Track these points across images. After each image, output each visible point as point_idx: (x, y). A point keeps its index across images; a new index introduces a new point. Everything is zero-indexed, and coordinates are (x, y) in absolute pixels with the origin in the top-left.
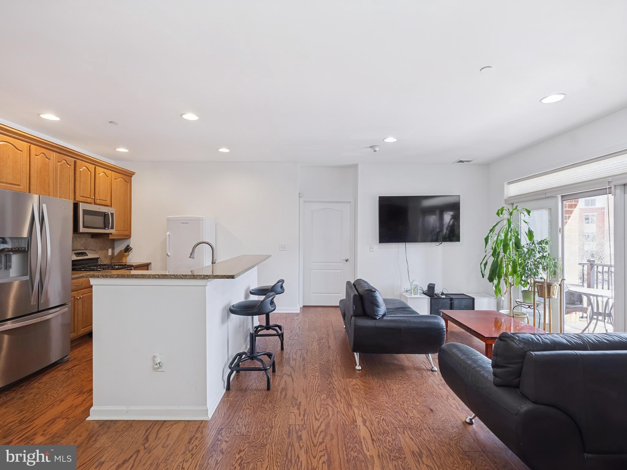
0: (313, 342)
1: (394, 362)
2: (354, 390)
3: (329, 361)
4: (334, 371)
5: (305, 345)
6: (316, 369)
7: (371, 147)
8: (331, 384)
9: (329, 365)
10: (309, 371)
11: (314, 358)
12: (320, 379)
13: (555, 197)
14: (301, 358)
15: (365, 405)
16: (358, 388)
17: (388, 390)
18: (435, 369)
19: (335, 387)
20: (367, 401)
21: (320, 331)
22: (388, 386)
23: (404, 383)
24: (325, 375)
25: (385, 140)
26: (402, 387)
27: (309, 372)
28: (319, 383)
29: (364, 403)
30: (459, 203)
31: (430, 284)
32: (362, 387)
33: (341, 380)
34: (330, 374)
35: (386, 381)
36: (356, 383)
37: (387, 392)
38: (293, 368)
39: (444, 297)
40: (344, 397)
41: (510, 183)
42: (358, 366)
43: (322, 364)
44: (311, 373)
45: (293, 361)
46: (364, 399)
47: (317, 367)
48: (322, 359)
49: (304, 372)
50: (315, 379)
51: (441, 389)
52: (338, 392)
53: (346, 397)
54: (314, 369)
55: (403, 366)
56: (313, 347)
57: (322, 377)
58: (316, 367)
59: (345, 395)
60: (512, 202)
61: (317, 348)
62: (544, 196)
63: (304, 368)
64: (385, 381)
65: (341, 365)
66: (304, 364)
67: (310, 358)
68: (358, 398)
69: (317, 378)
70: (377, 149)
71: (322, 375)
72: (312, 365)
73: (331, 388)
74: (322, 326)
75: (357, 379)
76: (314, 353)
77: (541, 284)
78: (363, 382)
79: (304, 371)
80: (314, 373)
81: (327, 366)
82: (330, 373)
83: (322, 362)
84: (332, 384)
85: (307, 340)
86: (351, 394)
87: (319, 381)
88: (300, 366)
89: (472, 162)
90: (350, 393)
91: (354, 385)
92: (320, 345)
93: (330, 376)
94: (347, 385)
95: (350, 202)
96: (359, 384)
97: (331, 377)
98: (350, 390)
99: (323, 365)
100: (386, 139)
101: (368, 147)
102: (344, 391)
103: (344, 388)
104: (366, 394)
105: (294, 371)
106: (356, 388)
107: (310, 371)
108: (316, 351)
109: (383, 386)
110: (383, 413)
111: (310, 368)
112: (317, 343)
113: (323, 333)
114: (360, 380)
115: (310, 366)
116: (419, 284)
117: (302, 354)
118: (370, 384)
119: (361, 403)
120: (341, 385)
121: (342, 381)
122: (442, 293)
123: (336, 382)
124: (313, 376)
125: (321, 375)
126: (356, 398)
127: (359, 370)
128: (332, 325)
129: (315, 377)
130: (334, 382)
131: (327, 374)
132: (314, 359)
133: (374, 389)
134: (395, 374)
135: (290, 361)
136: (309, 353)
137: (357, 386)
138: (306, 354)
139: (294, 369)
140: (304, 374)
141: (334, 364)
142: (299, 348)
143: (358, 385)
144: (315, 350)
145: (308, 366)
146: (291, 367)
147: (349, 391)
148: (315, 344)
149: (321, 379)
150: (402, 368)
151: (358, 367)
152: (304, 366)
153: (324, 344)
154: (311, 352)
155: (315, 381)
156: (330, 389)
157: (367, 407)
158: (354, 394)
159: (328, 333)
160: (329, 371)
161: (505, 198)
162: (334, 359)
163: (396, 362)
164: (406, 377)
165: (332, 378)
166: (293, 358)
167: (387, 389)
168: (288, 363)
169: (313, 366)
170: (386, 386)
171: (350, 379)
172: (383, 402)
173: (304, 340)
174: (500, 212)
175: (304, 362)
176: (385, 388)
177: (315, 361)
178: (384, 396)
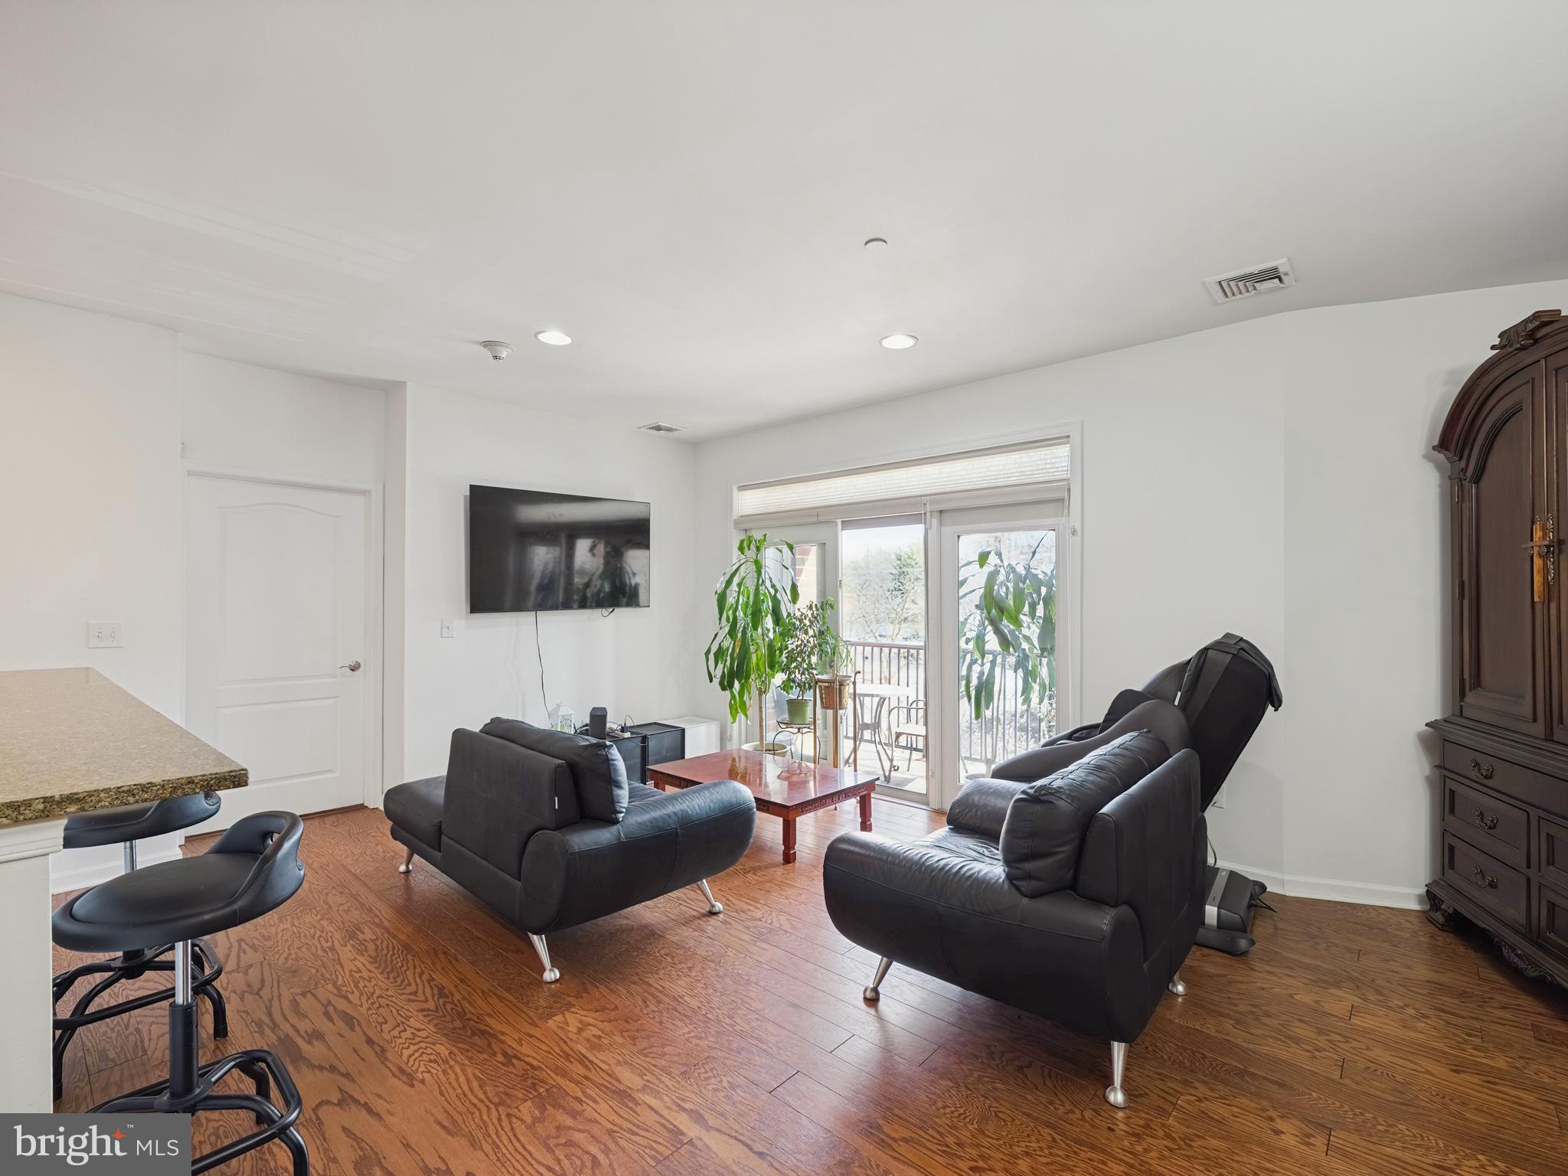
0: (332, 949)
1: (621, 925)
2: (595, 1045)
3: (446, 991)
4: (489, 1015)
5: (314, 971)
6: (423, 1034)
7: (487, 344)
8: (514, 1061)
9: (453, 1003)
10: (406, 1053)
11: (382, 1001)
12: (466, 1062)
13: (833, 523)
14: (336, 1019)
15: (661, 1073)
16: (600, 1033)
17: (674, 1004)
18: (720, 909)
19: (535, 1063)
20: (654, 1058)
21: (326, 907)
22: (660, 992)
23: (690, 969)
24: (471, 1040)
25: (540, 337)
26: (691, 980)
27: (410, 1056)
28: (474, 1074)
29: (652, 1068)
30: (648, 521)
31: (594, 709)
32: (607, 1026)
33: (532, 1033)
34: (483, 1032)
35: (646, 980)
36: (581, 1022)
37: (675, 1009)
38: (333, 1069)
39: (627, 735)
40: (586, 1078)
41: (742, 488)
42: (551, 970)
43: (429, 1010)
44: (417, 1054)
45: (309, 1042)
46: (642, 1058)
47: (423, 1027)
48: (415, 993)
49: (390, 1065)
50: (450, 1071)
51: (767, 950)
52: (556, 1074)
53: (590, 1076)
54: (417, 1039)
55: (646, 926)
56: (349, 966)
57: (468, 1051)
58: (419, 1030)
59: (582, 1071)
60: (746, 526)
61: (367, 964)
62: (815, 520)
63: (378, 1049)
64: (643, 980)
65: (492, 988)
66: (364, 1033)
67: (369, 1009)
68: (626, 1063)
69: (452, 1063)
70: (504, 355)
71: (462, 1046)
72: (398, 1029)
73: (526, 1070)
74: (319, 888)
75: (573, 1010)
76: (367, 984)
77: (827, 684)
78: (597, 1011)
79: (387, 1059)
80: (429, 1051)
81: (452, 1009)
82: (482, 1027)
83: (425, 1006)
84: (516, 1057)
85: (304, 949)
86: (597, 1061)
87: (469, 1071)
88: (355, 1051)
89: (677, 432)
90: (592, 1058)
91: (580, 1030)
92: (366, 951)
93: (488, 1035)
94: (561, 1038)
95: (364, 493)
96: (590, 1020)
97: (494, 1036)
98: (584, 1052)
99: (437, 1011)
100: (542, 332)
101: (477, 343)
102: (571, 1062)
103: (562, 1051)
104: (633, 1038)
105: (347, 1076)
106: (594, 1036)
107: (411, 1051)
108: (371, 975)
109: (650, 998)
110: (714, 1068)
111: (399, 1041)
112: (349, 947)
113: (345, 907)
114: (584, 1010)
115: (395, 1033)
116: (573, 712)
117: (325, 1007)
118: (616, 1006)
119: (646, 1072)
120: (544, 1047)
121: (538, 1035)
122: (622, 727)
123: (522, 1045)
124: (435, 1062)
125: (459, 1045)
126: (619, 1063)
127: (556, 981)
128: (356, 876)
129: (446, 1062)
130: (518, 1051)
131: (474, 1034)
132: (388, 1005)
133: (638, 1016)
134: (648, 953)
135: (299, 1050)
136: (353, 993)
137: (591, 1028)
138: (344, 1001)
139: (343, 1070)
140: (395, 1069)
141: (469, 993)
142: (299, 991)
143: (592, 1025)
144: (365, 974)
145: (386, 1036)
146: (321, 1068)
147: (580, 1053)
148: (346, 952)
149: (470, 1059)
150: (651, 934)
151: (551, 975)
152: (370, 1042)
153: (378, 943)
154: (356, 986)
155: (456, 1075)
156: (525, 1077)
157: (669, 1074)
158: (602, 1056)
159: (362, 904)
160: (471, 1022)
161: (735, 517)
162: (456, 980)
163: (625, 922)
164: (678, 951)
165: (503, 1042)
166: (302, 1033)
167: (667, 1000)
168: (298, 1058)
169: (405, 1030)
170: (659, 995)
171: (554, 1018)
172: (687, 1040)
173: (290, 954)
174: (745, 544)
175: (357, 1028)
176: (660, 1002)
177: (398, 1011)
178: (679, 1023)
